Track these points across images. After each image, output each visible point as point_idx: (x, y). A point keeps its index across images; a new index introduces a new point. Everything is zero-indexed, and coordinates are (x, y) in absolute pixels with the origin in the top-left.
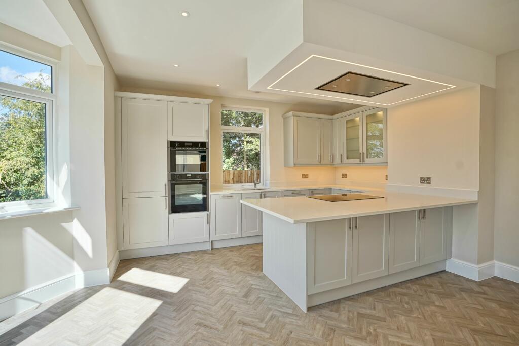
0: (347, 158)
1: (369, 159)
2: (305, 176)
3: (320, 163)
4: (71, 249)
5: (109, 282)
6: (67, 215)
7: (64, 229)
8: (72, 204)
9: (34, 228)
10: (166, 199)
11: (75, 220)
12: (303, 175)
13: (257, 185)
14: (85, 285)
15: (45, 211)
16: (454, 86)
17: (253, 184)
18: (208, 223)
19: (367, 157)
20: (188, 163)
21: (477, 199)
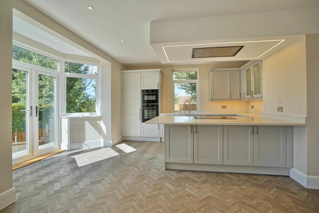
0: (247, 95)
1: (255, 95)
2: (224, 107)
3: (231, 99)
4: (100, 131)
5: (111, 146)
6: (99, 118)
7: (98, 123)
8: (101, 115)
9: (88, 122)
10: (140, 116)
11: (102, 121)
12: (222, 106)
13: (191, 111)
14: (104, 145)
15: (91, 116)
16: (284, 40)
17: (188, 111)
18: (158, 128)
19: (255, 94)
20: (150, 99)
21: (305, 123)
